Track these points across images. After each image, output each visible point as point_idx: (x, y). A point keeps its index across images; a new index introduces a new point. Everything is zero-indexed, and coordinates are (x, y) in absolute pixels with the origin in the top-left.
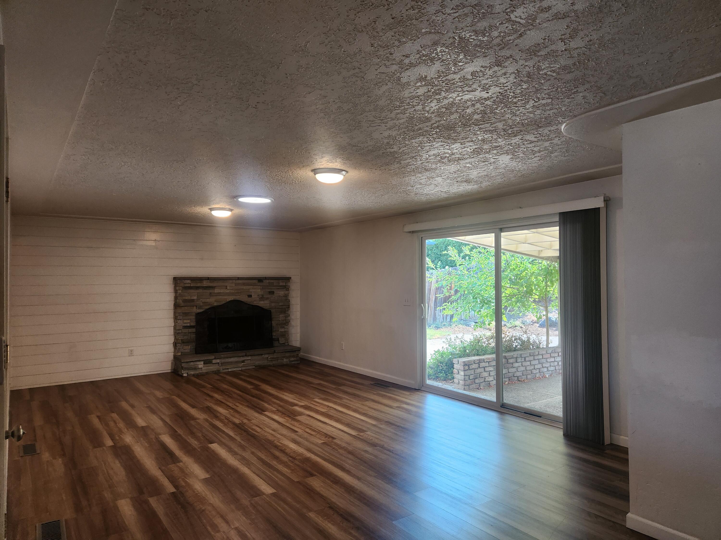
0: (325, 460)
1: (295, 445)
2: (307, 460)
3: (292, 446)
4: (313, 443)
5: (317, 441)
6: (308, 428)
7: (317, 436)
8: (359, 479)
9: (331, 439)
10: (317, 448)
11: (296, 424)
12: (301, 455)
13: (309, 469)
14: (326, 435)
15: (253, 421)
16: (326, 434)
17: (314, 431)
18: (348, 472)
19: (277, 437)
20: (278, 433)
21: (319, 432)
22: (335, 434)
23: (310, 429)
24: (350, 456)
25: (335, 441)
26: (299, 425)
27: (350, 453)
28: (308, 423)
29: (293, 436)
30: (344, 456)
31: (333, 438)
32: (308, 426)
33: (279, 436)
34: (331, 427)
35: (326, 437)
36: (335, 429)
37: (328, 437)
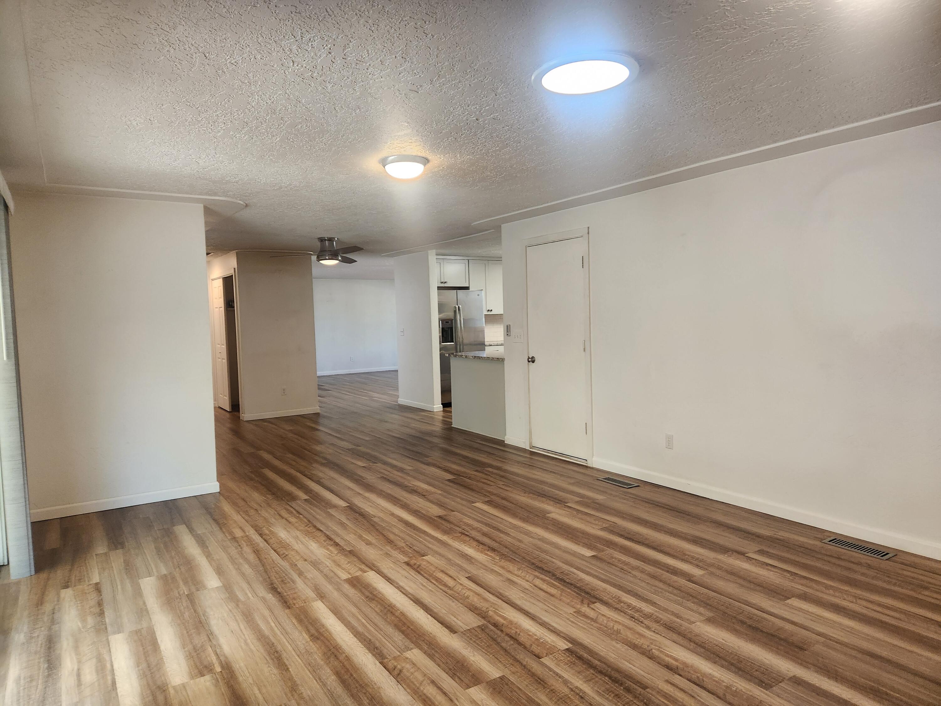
0: (425, 532)
1: (466, 552)
2: (446, 532)
3: (470, 551)
4: (440, 554)
5: (433, 559)
6: (449, 588)
7: (433, 569)
8: (393, 514)
9: (412, 562)
10: (435, 548)
11: (476, 600)
12: (455, 538)
13: (443, 522)
14: (418, 569)
15: (572, 610)
16: (419, 573)
17: (438, 580)
18: (401, 520)
19: (498, 566)
20: (500, 575)
21: (429, 577)
22: (404, 572)
23: (445, 585)
24: (392, 537)
25: (406, 559)
26: (468, 597)
27: (390, 542)
28: (450, 602)
29: (474, 570)
30: (399, 536)
31: (408, 564)
32: (450, 592)
33: (497, 569)
34: (407, 588)
35: (419, 566)
36: (401, 584)
37: (415, 567)
